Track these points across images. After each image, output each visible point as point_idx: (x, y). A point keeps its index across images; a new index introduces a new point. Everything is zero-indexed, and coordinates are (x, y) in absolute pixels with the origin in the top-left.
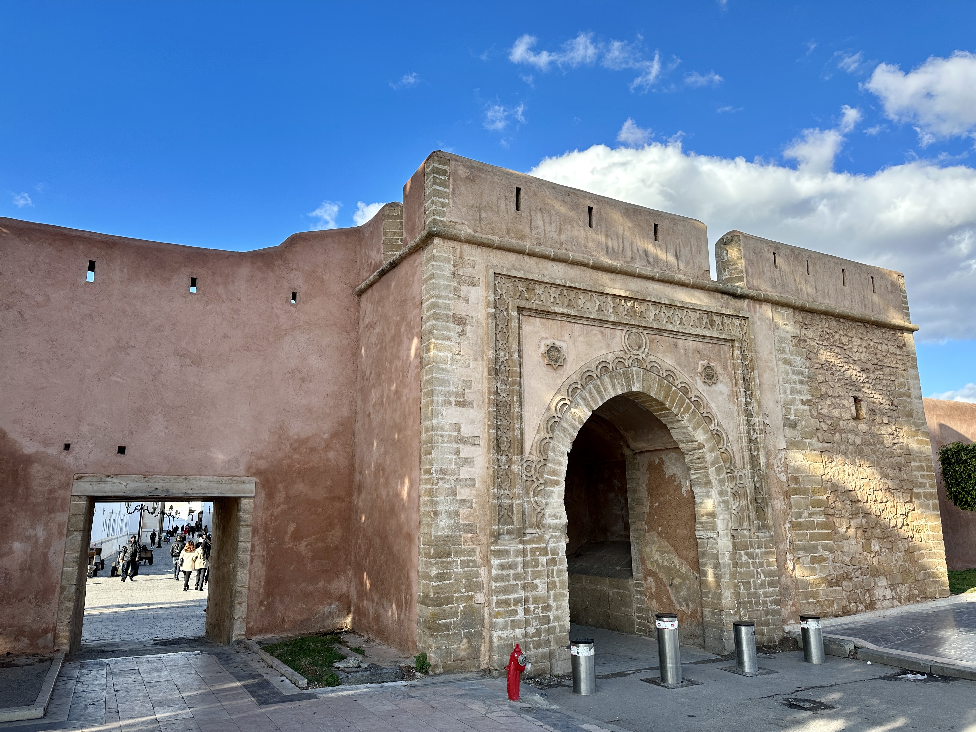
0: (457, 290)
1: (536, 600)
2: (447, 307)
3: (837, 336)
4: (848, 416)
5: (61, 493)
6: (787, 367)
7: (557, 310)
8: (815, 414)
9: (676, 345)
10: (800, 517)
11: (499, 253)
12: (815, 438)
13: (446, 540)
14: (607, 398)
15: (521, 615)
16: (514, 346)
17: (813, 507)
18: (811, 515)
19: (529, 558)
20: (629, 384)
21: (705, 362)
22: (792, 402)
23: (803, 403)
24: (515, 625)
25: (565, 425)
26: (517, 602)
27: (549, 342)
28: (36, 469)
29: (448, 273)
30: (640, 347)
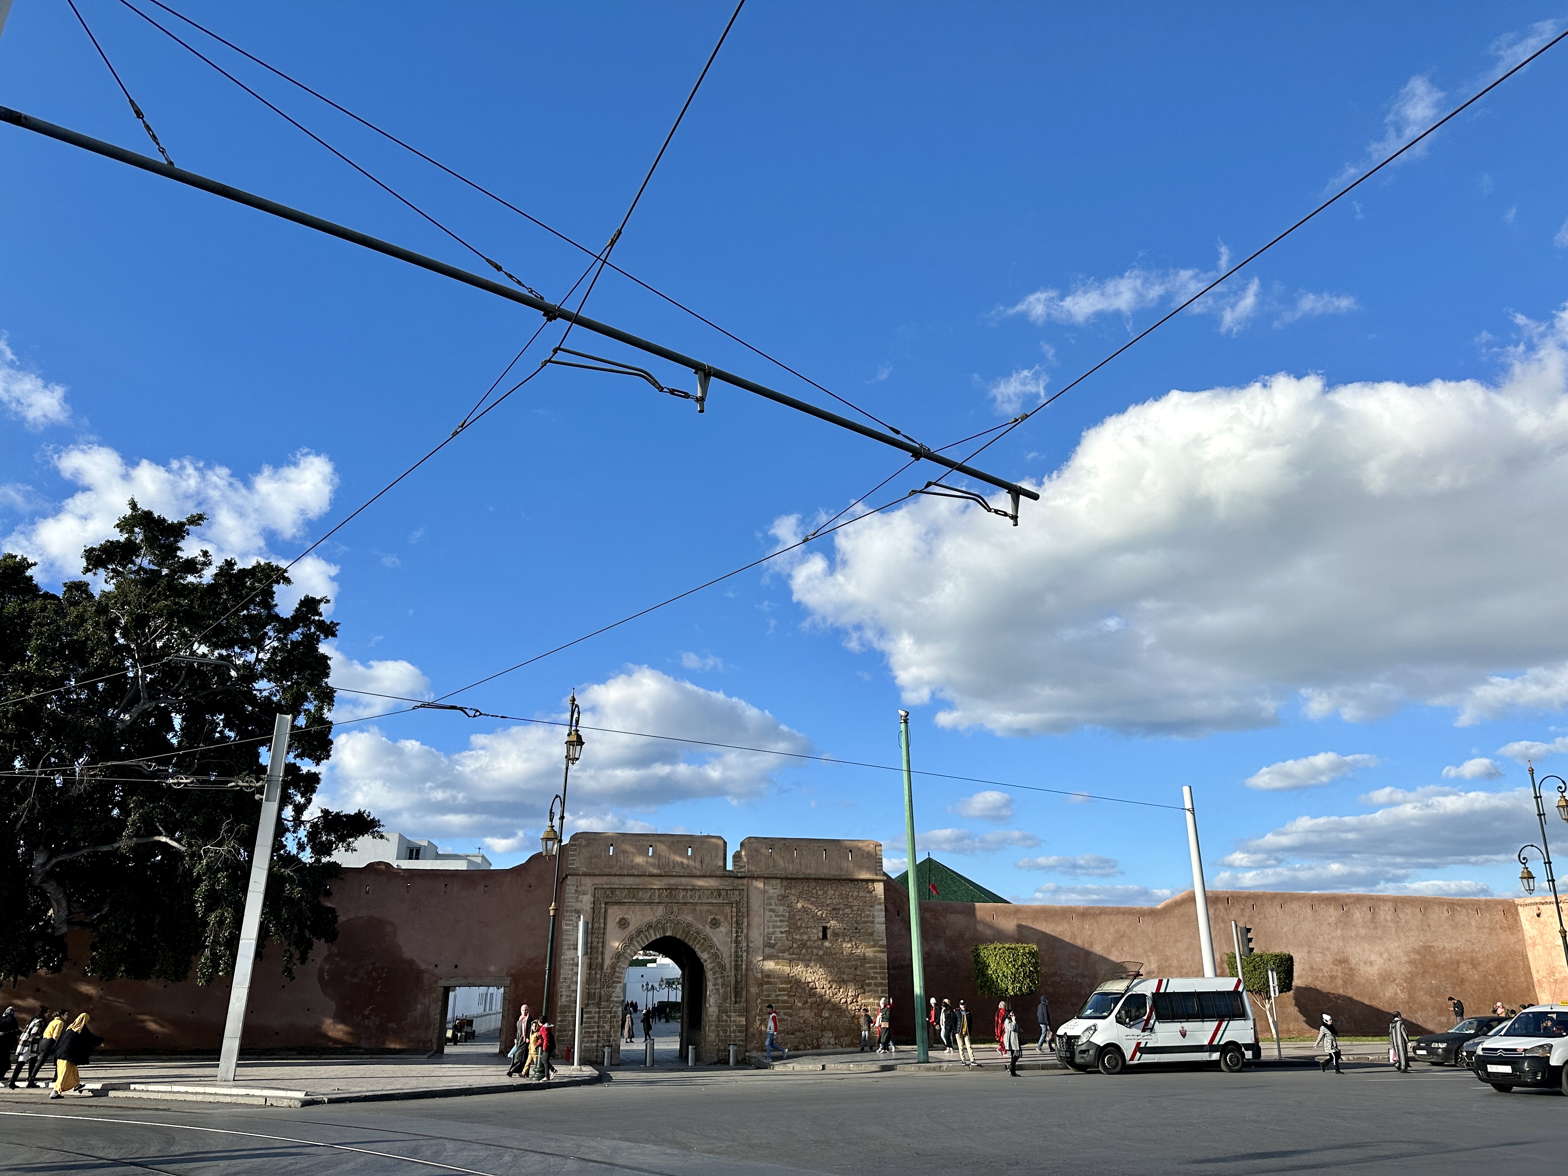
0: (577, 898)
1: (604, 1032)
2: (572, 906)
3: (814, 891)
4: (816, 938)
5: (434, 985)
6: (771, 913)
7: (625, 901)
8: (790, 938)
9: (695, 910)
10: (769, 997)
11: (599, 877)
12: (788, 953)
13: (565, 1006)
14: (651, 940)
15: (595, 1037)
16: (602, 921)
17: (780, 991)
18: (777, 996)
19: (602, 1015)
20: (664, 933)
21: (712, 917)
22: (773, 933)
23: (781, 933)
24: (592, 1042)
25: (626, 955)
26: (594, 1032)
27: (621, 916)
28: (425, 975)
29: (573, 891)
30: (672, 913)
